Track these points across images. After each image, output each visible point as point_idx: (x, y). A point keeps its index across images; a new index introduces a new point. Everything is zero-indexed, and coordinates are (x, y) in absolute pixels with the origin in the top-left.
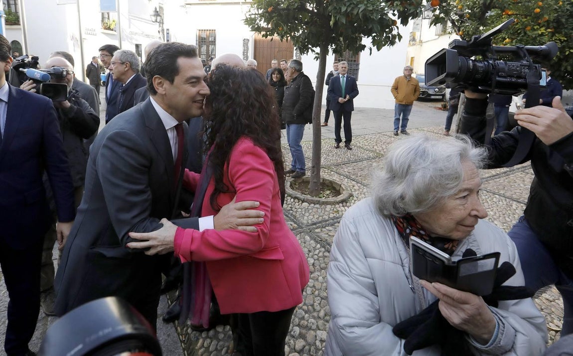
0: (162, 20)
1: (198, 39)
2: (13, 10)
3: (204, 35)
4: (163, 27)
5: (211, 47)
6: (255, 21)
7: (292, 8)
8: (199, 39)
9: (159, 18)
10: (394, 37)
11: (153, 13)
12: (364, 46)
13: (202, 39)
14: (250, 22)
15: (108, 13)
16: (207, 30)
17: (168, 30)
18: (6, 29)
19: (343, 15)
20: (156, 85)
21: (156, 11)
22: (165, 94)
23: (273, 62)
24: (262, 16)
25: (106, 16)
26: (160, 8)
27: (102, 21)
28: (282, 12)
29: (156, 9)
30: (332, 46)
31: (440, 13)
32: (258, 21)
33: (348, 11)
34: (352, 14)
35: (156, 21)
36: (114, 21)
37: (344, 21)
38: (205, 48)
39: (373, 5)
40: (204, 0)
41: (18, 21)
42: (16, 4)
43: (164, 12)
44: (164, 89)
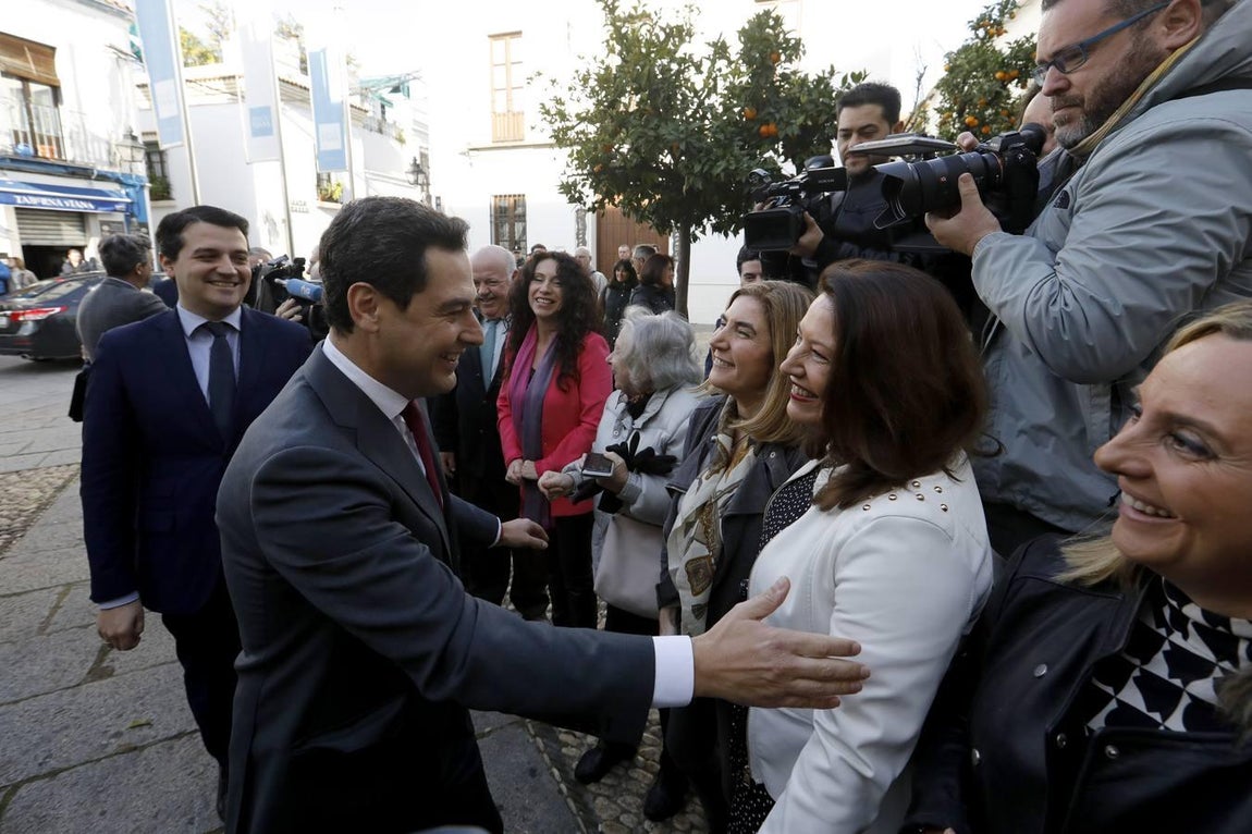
0: (427, 179)
1: (493, 213)
2: (158, 172)
3: (505, 203)
4: (428, 191)
5: (518, 227)
6: (576, 187)
7: (630, 165)
8: (496, 212)
9: (421, 177)
11: (410, 168)
13: (501, 213)
14: (568, 189)
15: (328, 174)
16: (510, 196)
17: (438, 198)
18: (153, 208)
20: (356, 307)
21: (415, 165)
22: (378, 331)
23: (620, 249)
24: (586, 177)
25: (325, 177)
26: (423, 156)
27: (318, 186)
28: (617, 171)
29: (415, 160)
30: (709, 220)
32: (579, 187)
33: (705, 169)
34: (711, 175)
35: (416, 182)
36: (338, 185)
37: (700, 185)
38: (506, 228)
39: (738, 161)
40: (502, 141)
41: (168, 193)
42: (162, 162)
43: (431, 163)
44: (375, 320)
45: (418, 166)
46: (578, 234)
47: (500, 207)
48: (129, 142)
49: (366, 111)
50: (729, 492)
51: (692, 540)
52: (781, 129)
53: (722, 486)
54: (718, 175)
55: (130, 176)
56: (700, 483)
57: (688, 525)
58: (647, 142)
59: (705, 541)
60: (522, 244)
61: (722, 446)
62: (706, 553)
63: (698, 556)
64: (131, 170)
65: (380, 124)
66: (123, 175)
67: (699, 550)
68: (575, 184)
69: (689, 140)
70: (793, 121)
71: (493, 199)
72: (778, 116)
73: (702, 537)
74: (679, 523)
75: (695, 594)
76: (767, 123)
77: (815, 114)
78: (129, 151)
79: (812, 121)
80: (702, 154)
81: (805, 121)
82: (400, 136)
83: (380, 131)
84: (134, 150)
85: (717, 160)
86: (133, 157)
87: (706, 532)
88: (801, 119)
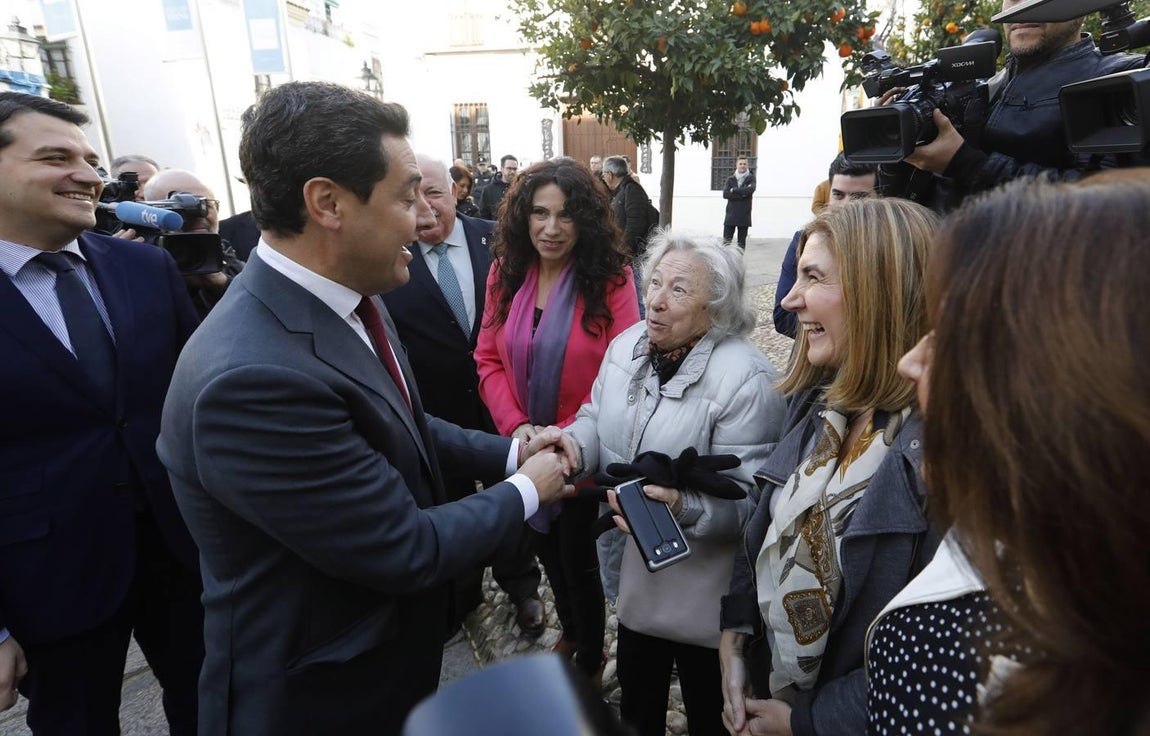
0: (380, 86)
1: (453, 123)
2: (63, 73)
3: (467, 113)
5: (481, 138)
6: (548, 89)
7: (607, 64)
8: (456, 122)
9: (373, 83)
10: (788, 109)
11: (361, 74)
12: (736, 128)
13: (462, 123)
14: (539, 91)
15: (268, 76)
16: (471, 105)
19: (689, 77)
20: (316, 205)
21: (367, 69)
22: (340, 228)
24: (559, 79)
25: (264, 80)
26: (374, 61)
27: (257, 89)
28: (594, 73)
29: (366, 65)
30: (689, 129)
31: (854, 68)
32: (552, 90)
33: (696, 69)
34: (703, 75)
37: (691, 87)
38: (469, 139)
39: (734, 60)
40: (461, 46)
41: (77, 96)
42: (66, 61)
43: (383, 69)
44: (338, 215)
45: (369, 71)
46: (544, 145)
47: (462, 118)
48: (16, 34)
49: (308, 10)
50: (848, 498)
51: (791, 563)
52: (774, 26)
53: (836, 487)
54: (711, 75)
55: (22, 75)
56: (798, 478)
57: (785, 542)
58: (630, 36)
59: (815, 569)
60: (486, 155)
61: (830, 426)
62: (817, 585)
63: (802, 588)
64: (22, 67)
65: (325, 25)
66: (12, 73)
67: (802, 579)
68: (547, 87)
69: (678, 34)
70: (787, 17)
71: (453, 108)
72: (770, 11)
73: (808, 561)
74: (772, 537)
75: (804, 642)
76: (758, 19)
77: (809, 11)
78: (16, 45)
79: (805, 18)
80: (693, 51)
81: (800, 17)
82: (349, 39)
83: (326, 33)
84: (24, 44)
85: (709, 59)
86: (22, 52)
87: (814, 554)
88: (796, 15)
